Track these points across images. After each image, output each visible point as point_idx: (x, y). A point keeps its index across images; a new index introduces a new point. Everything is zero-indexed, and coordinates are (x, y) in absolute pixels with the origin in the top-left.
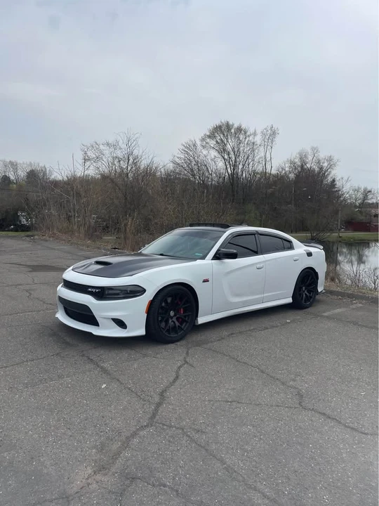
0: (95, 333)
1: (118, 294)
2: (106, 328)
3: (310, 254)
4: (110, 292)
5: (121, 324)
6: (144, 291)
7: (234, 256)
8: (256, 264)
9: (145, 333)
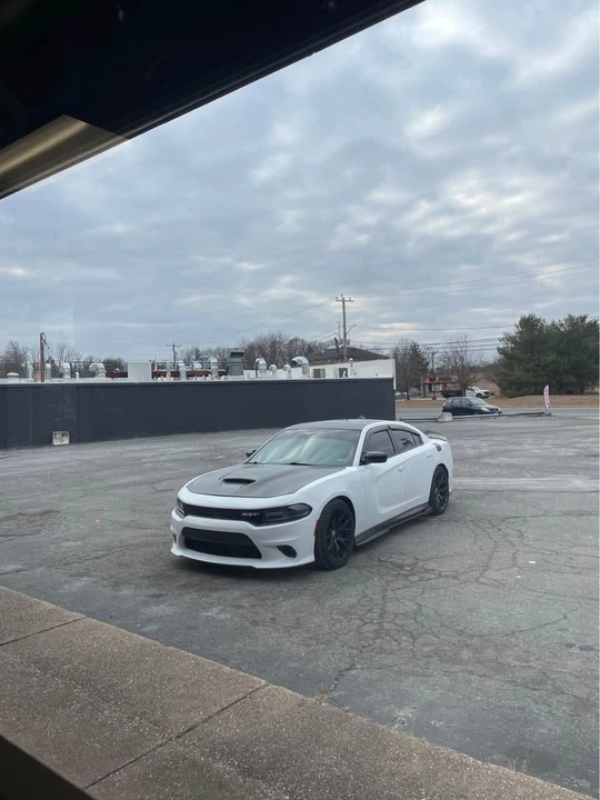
0: (257, 567)
1: (281, 516)
2: (270, 558)
3: (439, 448)
4: (271, 514)
5: (289, 551)
6: (310, 509)
7: (382, 459)
8: (399, 465)
9: (314, 559)
